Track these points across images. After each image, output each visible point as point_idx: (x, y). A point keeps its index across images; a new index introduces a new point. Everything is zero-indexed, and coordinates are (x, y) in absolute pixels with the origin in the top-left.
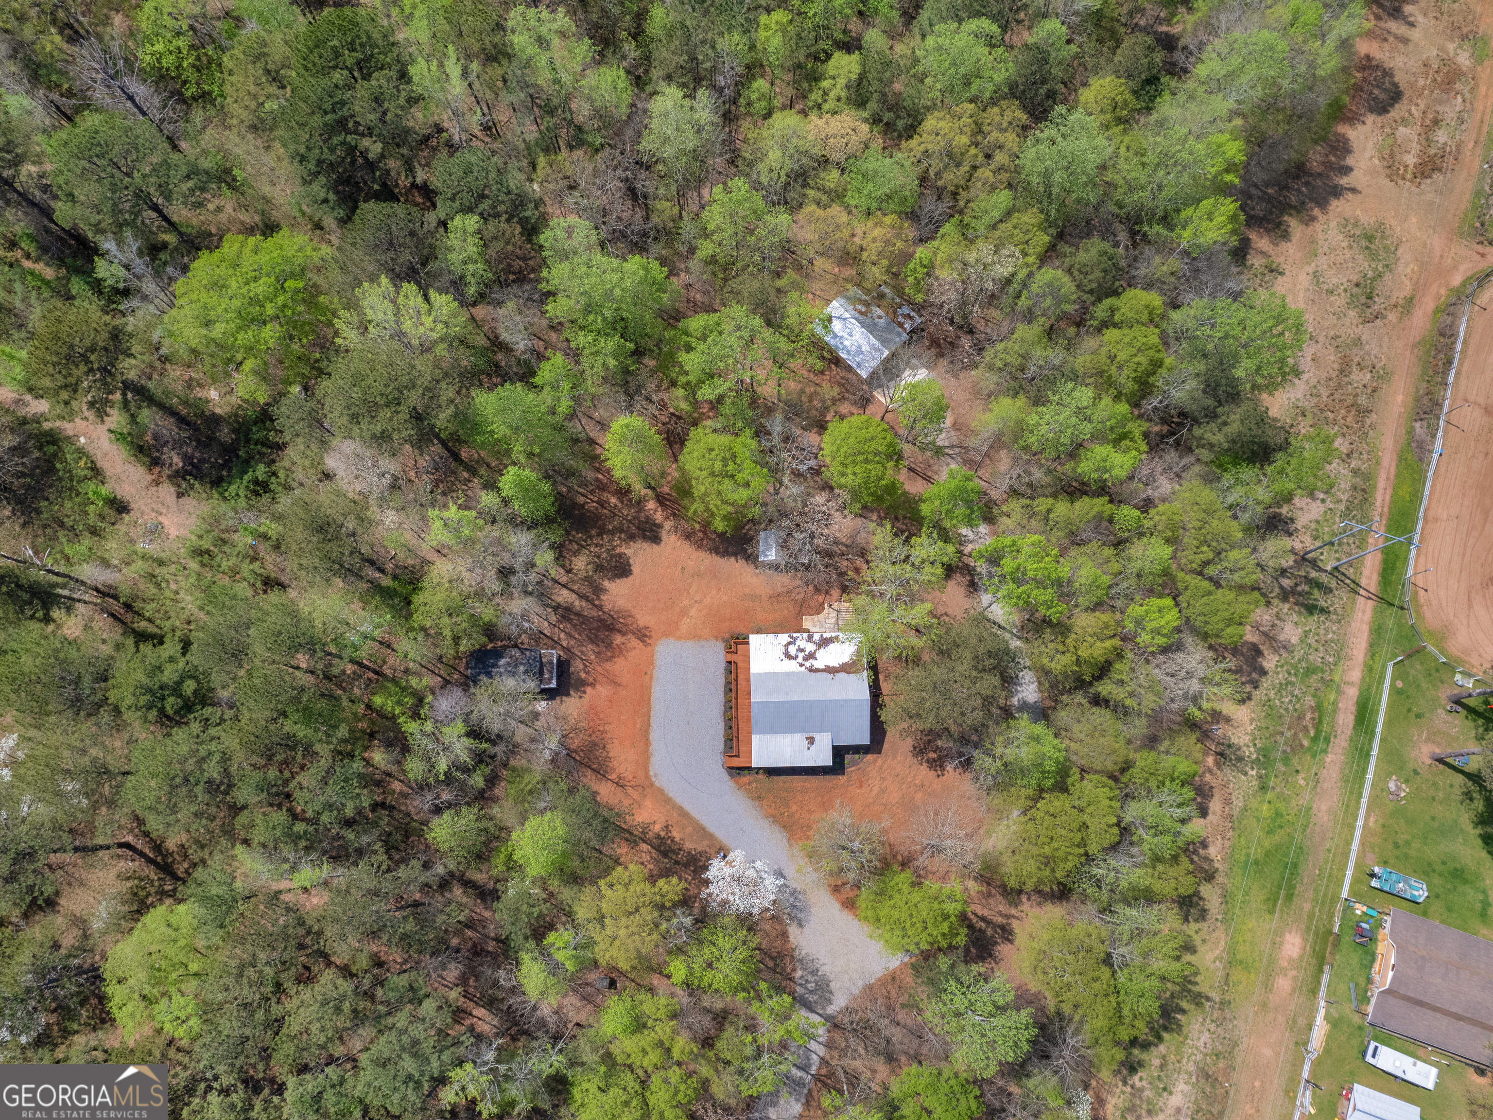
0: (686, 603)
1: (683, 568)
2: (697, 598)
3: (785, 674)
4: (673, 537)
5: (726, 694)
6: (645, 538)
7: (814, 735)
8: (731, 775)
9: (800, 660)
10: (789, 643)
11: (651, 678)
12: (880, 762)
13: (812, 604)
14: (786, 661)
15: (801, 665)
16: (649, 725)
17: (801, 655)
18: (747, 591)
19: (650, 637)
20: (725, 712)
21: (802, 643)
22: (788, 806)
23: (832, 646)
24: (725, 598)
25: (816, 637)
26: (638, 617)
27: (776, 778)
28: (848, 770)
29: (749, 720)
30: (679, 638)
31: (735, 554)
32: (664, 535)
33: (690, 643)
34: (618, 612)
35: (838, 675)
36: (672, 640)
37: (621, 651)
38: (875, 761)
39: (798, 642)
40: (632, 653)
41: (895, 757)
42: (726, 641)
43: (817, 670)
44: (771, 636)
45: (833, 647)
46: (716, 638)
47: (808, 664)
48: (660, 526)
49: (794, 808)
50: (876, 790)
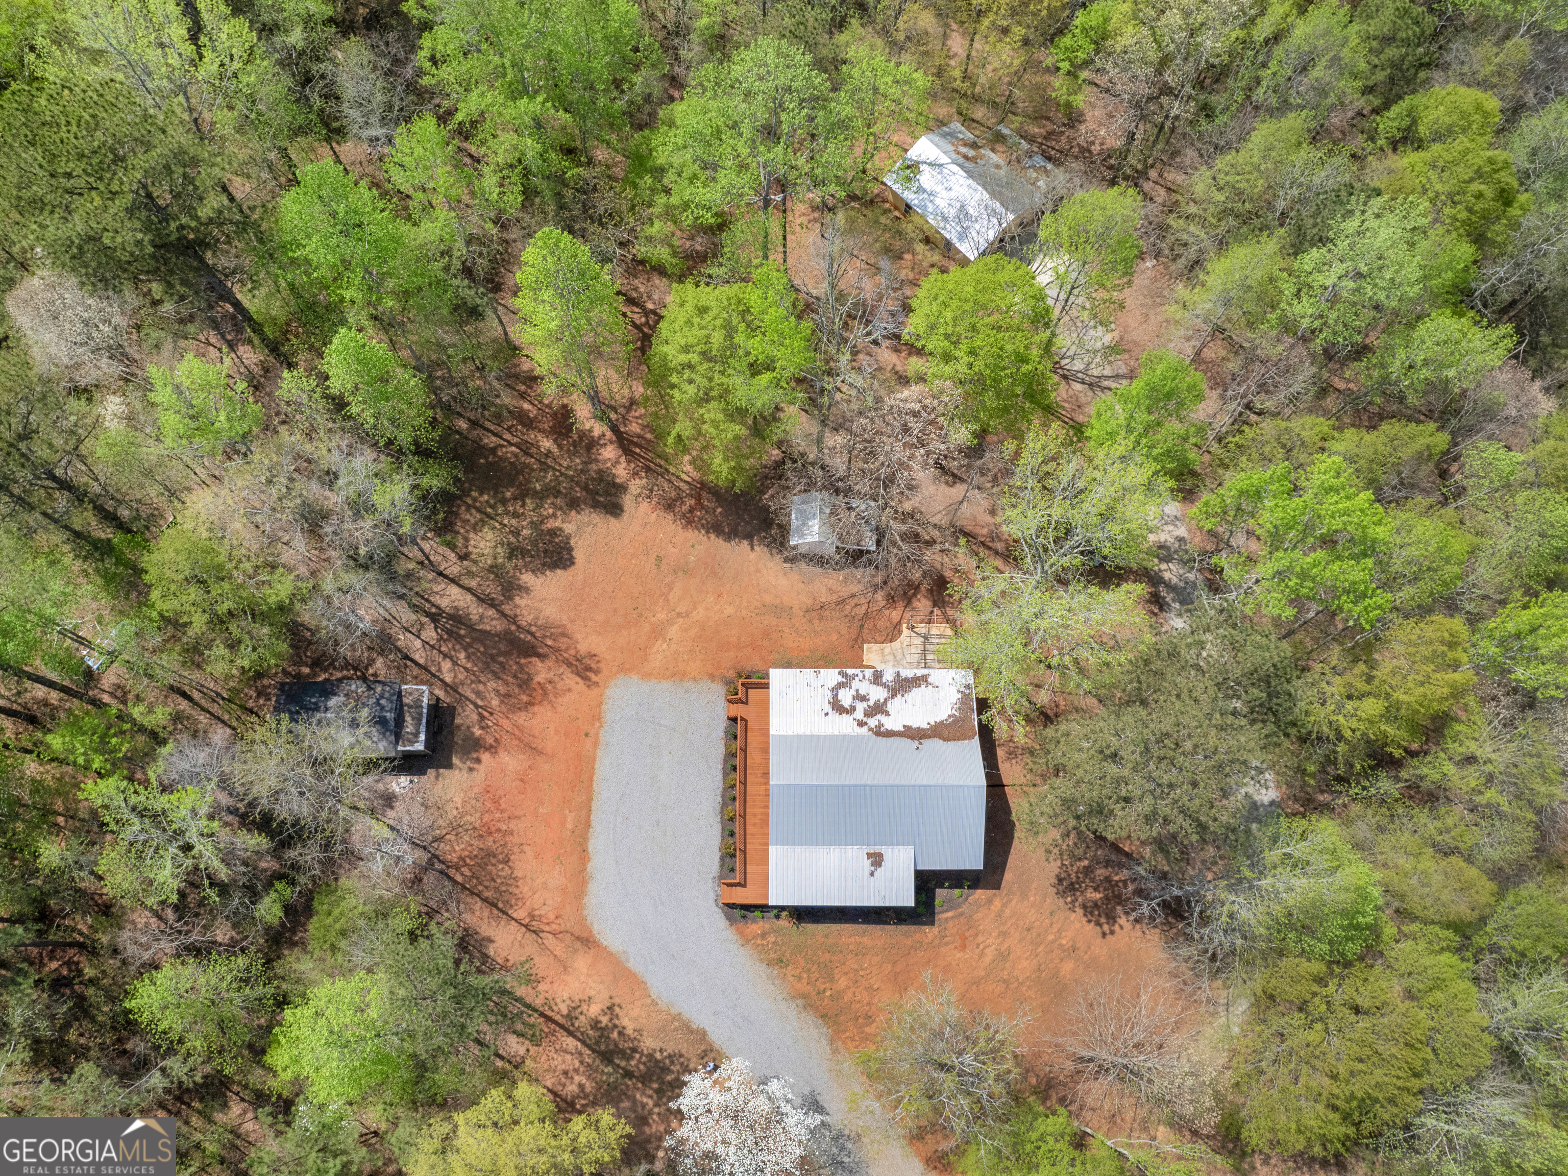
0: (661, 616)
1: (659, 559)
2: (681, 609)
3: (832, 738)
4: (645, 506)
5: (725, 775)
6: (596, 505)
7: (883, 849)
8: (729, 918)
9: (859, 714)
10: (840, 685)
11: (596, 744)
12: (997, 903)
13: (881, 624)
14: (834, 716)
15: (861, 724)
16: (588, 825)
17: (861, 707)
18: (768, 599)
19: (597, 672)
20: (724, 805)
21: (865, 687)
22: (832, 980)
23: (916, 691)
24: (729, 610)
25: (888, 677)
26: (579, 636)
27: (810, 927)
28: (940, 917)
29: (765, 821)
30: (647, 676)
31: (749, 537)
32: (627, 501)
33: (666, 685)
34: (544, 627)
35: (927, 743)
36: (635, 678)
37: (545, 693)
38: (990, 901)
39: (855, 684)
40: (566, 699)
41: (1024, 896)
42: (728, 682)
43: (890, 734)
44: (808, 673)
45: (917, 693)
46: (712, 677)
47: (873, 722)
48: (622, 488)
49: (842, 983)
50: (990, 953)
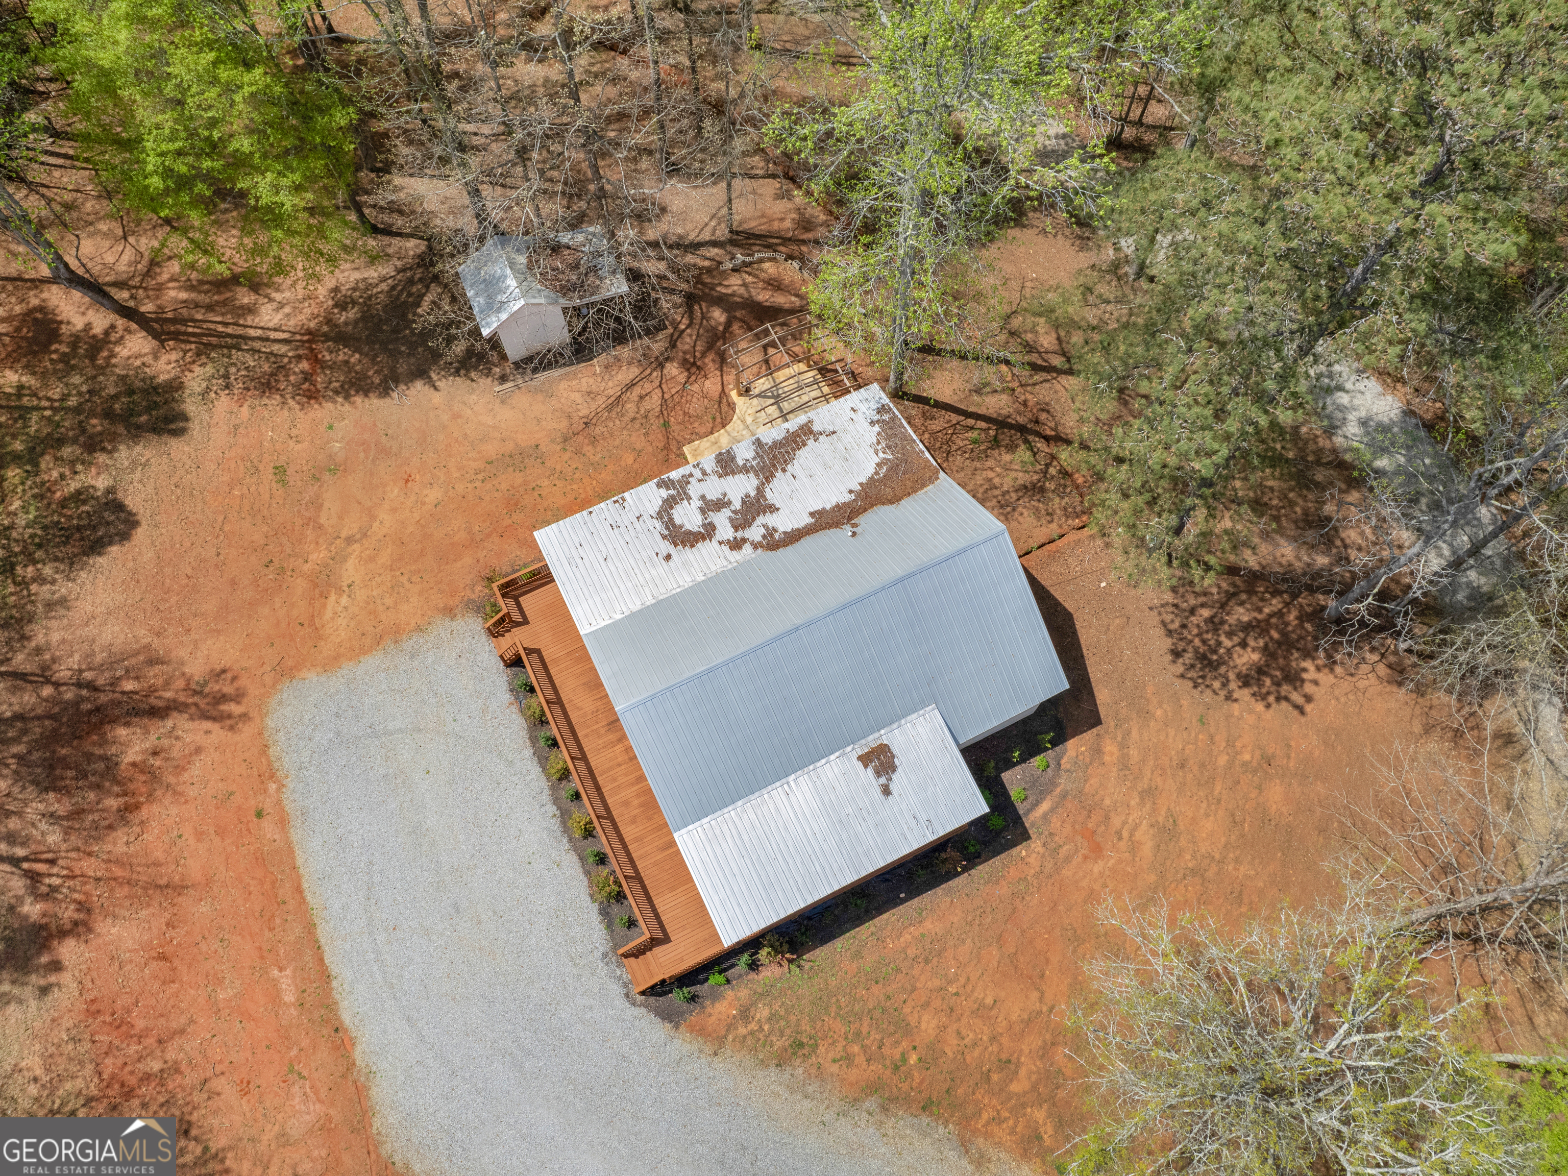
0: (318, 556)
1: (280, 471)
2: (350, 527)
3: (697, 589)
4: (223, 403)
5: (543, 762)
6: (136, 432)
7: (885, 736)
8: (668, 1016)
9: (725, 531)
10: (669, 503)
11: (283, 822)
12: (1110, 748)
13: (695, 407)
14: (683, 555)
15: (736, 545)
16: (326, 977)
17: (721, 520)
18: (491, 449)
19: (237, 698)
20: (564, 815)
21: (714, 488)
22: (907, 1030)
23: (802, 454)
24: (433, 495)
25: (744, 453)
26: (182, 653)
27: (820, 955)
28: (1032, 820)
29: (650, 804)
30: (332, 663)
31: (421, 373)
32: (191, 406)
33: (371, 662)
34: (110, 665)
35: (866, 521)
36: (311, 676)
37: (153, 776)
38: (1098, 751)
39: (695, 489)
40: (196, 770)
41: (1145, 714)
42: (478, 608)
43: (794, 537)
44: (605, 509)
45: (805, 458)
46: (449, 612)
47: (755, 533)
48: (175, 387)
49: (928, 1024)
50: (1145, 837)
